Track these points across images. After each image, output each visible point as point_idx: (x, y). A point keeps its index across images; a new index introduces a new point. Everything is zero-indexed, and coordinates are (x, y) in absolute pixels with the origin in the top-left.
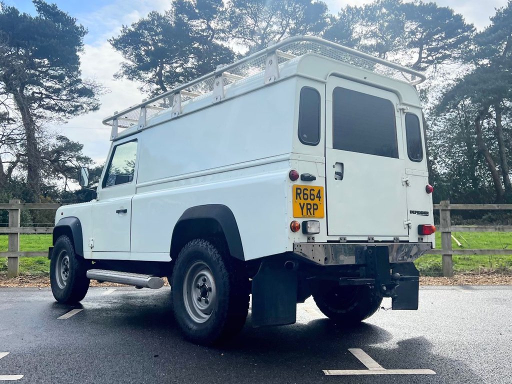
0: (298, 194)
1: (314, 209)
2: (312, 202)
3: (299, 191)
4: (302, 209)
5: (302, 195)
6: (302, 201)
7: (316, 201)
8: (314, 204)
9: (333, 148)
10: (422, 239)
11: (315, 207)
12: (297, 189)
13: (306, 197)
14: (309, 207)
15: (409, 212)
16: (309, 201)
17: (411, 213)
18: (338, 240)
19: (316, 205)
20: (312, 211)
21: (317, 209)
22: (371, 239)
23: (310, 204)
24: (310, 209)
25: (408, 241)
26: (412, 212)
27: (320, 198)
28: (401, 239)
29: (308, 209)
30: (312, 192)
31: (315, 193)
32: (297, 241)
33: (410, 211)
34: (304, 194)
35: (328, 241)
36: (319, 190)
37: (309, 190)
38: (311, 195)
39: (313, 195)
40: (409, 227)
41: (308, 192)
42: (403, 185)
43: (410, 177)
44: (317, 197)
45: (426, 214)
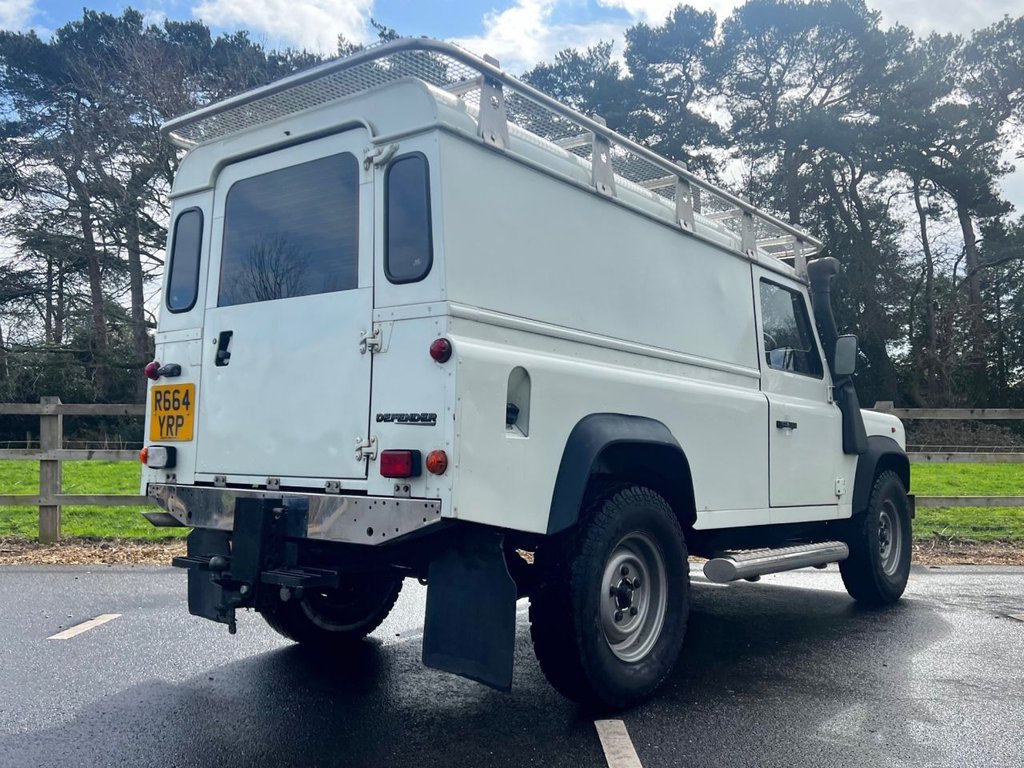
0: (157, 401)
1: (178, 426)
2: (176, 414)
3: (158, 396)
4: (162, 425)
5: (162, 402)
6: (163, 413)
7: (182, 410)
8: (178, 417)
9: (218, 306)
10: (407, 489)
11: (180, 421)
12: (158, 392)
13: (167, 405)
14: (171, 422)
15: (374, 418)
16: (172, 412)
17: (378, 420)
18: (212, 481)
19: (181, 417)
20: (174, 428)
21: (181, 425)
22: (274, 482)
23: (172, 417)
24: (170, 426)
25: (364, 493)
26: (382, 418)
27: (188, 404)
28: (346, 485)
29: (168, 426)
30: (177, 396)
31: (181, 396)
32: (153, 481)
33: (378, 416)
34: (166, 400)
35: (197, 483)
36: (187, 392)
37: (172, 392)
38: (175, 400)
39: (178, 400)
40: (368, 457)
41: (169, 397)
42: (363, 352)
43: (385, 328)
44: (184, 404)
45: (428, 419)
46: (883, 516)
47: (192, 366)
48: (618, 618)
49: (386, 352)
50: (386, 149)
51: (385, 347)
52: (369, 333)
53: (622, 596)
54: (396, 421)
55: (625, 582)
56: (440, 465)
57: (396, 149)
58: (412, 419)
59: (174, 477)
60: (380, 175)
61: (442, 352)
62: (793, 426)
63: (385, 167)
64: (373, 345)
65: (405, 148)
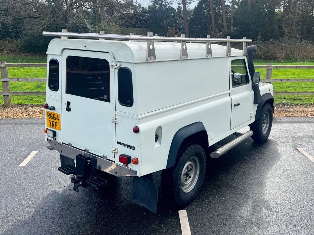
0: (48, 116)
1: (56, 125)
2: (55, 121)
3: (49, 114)
4: (50, 123)
5: (50, 116)
6: (51, 120)
7: (57, 121)
8: (56, 122)
9: (66, 93)
11: (56, 124)
12: (48, 113)
13: (52, 118)
14: (53, 123)
15: (116, 142)
16: (53, 120)
17: (117, 143)
18: (68, 144)
19: (57, 123)
20: (54, 125)
21: (57, 125)
22: (87, 150)
23: (53, 122)
25: (114, 162)
27: (58, 119)
28: (109, 158)
29: (53, 124)
30: (54, 116)
31: (56, 117)
32: (49, 138)
33: (118, 142)
34: (51, 116)
35: (63, 143)
36: (58, 116)
37: (53, 114)
38: (54, 117)
39: (55, 117)
40: (115, 153)
41: (52, 116)
42: (113, 122)
43: (119, 117)
44: (57, 119)
45: (133, 148)
46: (265, 117)
47: (59, 108)
48: (186, 180)
49: (119, 124)
50: (118, 64)
51: (119, 123)
52: (114, 118)
53: (187, 175)
54: (123, 145)
55: (188, 170)
56: (136, 162)
57: (121, 65)
58: (128, 146)
59: (56, 139)
60: (117, 71)
61: (136, 130)
62: (239, 105)
63: (118, 69)
64: (115, 122)
65: (124, 66)
